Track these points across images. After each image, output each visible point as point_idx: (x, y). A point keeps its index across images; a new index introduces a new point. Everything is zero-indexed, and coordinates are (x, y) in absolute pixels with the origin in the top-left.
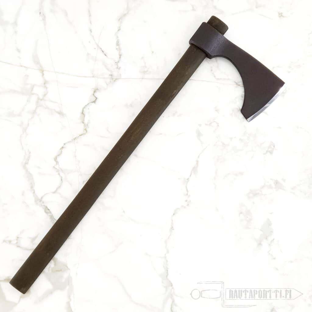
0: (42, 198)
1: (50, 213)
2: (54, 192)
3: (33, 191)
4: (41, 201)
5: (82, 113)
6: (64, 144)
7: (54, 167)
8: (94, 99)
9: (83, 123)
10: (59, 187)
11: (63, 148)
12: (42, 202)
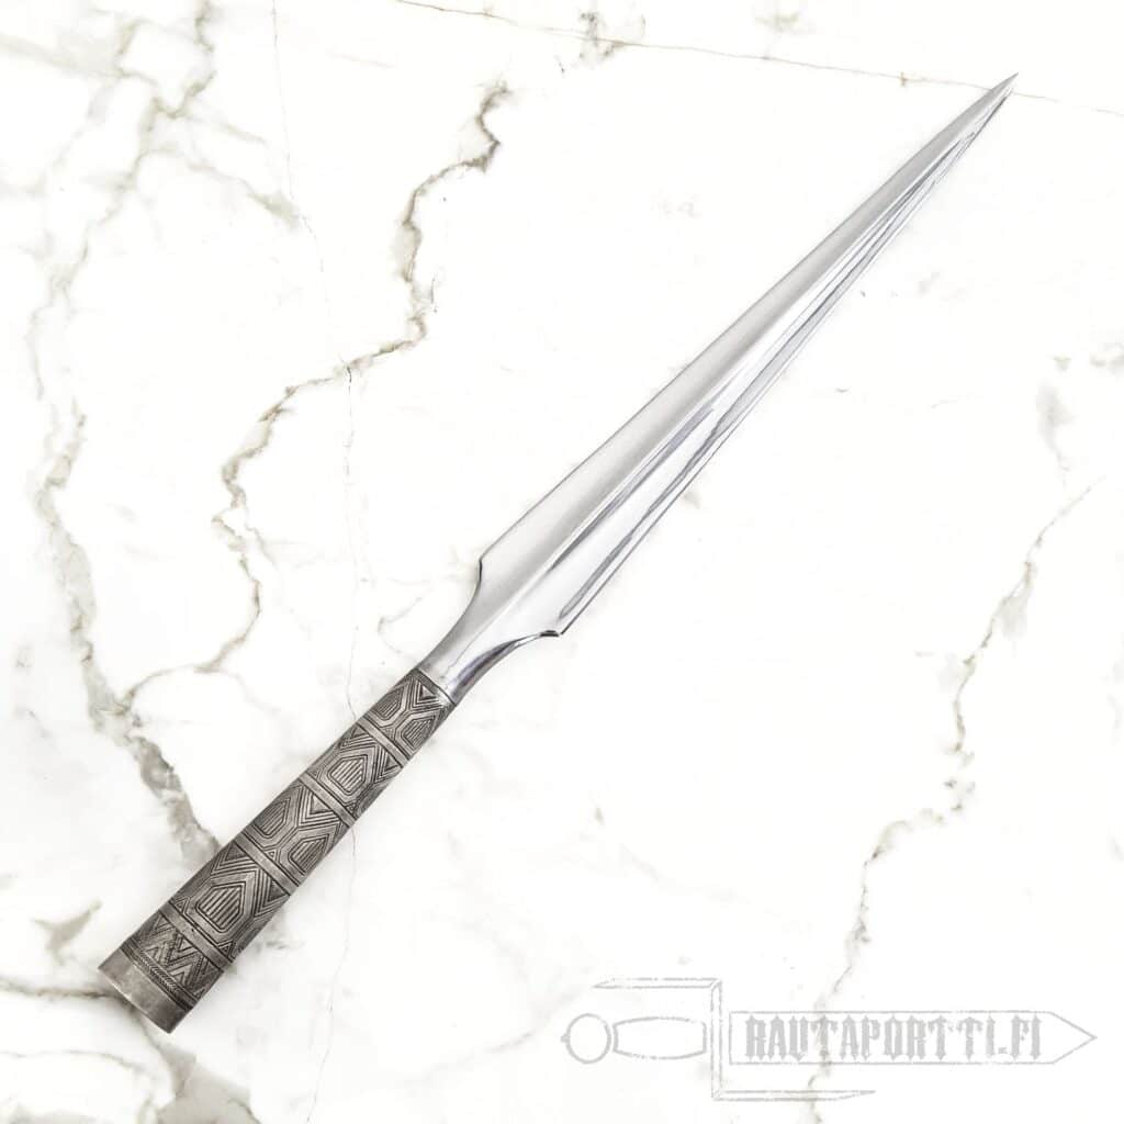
0: (132, 693)
1: (175, 784)
2: (209, 668)
3: (84, 651)
4: (123, 711)
5: (407, 222)
6: (290, 392)
7: (217, 519)
8: (481, 146)
9: (408, 279)
10: (241, 640)
11: (277, 410)
12: (131, 720)
